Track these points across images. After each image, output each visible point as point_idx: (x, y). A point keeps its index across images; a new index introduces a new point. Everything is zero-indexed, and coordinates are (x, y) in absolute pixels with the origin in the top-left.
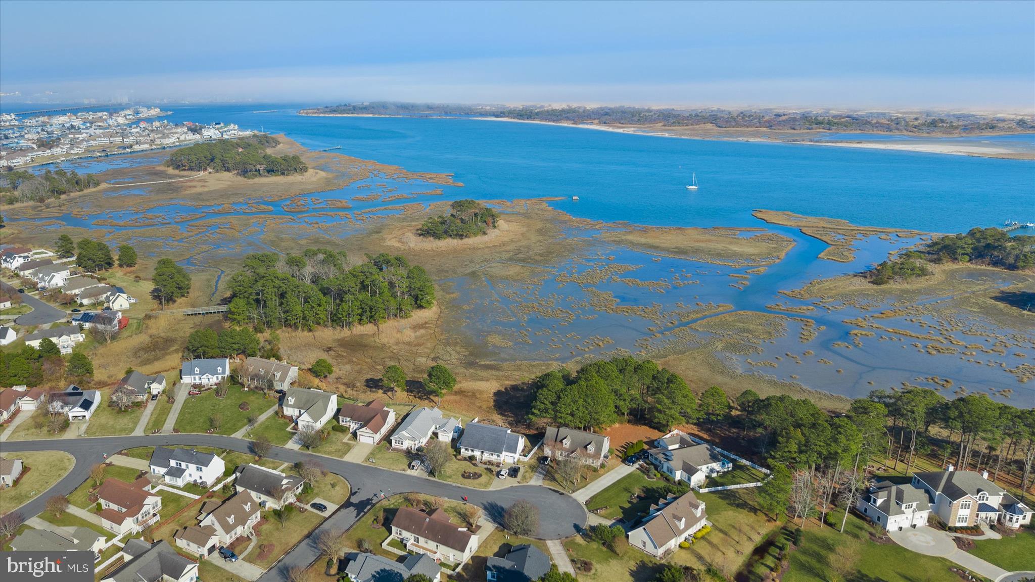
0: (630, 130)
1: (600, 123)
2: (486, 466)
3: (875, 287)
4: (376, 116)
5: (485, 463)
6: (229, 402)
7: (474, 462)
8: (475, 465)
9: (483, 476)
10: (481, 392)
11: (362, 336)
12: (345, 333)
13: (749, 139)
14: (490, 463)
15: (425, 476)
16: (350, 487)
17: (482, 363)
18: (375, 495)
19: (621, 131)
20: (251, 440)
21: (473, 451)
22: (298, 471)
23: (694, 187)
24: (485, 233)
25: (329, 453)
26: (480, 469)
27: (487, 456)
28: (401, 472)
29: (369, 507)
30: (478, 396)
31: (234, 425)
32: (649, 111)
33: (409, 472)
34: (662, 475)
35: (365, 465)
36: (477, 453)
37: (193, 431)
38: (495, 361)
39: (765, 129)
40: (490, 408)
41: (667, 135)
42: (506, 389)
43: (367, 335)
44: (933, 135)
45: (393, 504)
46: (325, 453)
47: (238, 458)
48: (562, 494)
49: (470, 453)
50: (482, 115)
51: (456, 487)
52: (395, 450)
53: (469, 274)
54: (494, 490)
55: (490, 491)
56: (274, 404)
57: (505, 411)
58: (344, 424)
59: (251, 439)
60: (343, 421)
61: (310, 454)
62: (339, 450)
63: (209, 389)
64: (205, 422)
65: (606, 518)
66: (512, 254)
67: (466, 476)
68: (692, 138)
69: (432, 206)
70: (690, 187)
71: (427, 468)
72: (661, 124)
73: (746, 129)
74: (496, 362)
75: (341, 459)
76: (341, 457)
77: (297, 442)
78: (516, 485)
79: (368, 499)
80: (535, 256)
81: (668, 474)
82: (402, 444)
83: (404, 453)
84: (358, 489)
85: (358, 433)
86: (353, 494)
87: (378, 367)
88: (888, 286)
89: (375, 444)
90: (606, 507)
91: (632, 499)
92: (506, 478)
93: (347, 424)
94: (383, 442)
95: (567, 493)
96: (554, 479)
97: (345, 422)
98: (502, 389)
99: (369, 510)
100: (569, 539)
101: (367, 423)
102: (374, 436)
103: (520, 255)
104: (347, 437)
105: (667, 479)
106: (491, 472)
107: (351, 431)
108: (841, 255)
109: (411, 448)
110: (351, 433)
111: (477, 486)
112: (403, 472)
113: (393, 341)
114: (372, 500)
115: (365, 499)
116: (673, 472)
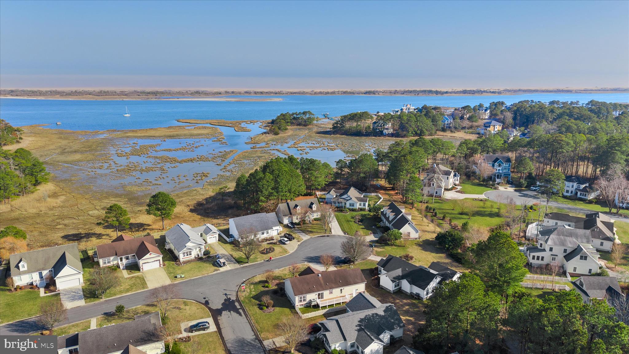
2: (266, 243)
3: (276, 136)
9: (275, 248)
10: (180, 213)
14: (266, 240)
15: (236, 266)
16: (195, 302)
18: (226, 294)
20: (4, 324)
23: (127, 115)
25: (127, 290)
26: (265, 245)
27: (260, 236)
28: (216, 272)
29: (237, 304)
30: (181, 216)
33: (222, 269)
34: (349, 209)
35: (178, 282)
42: (194, 207)
45: (251, 291)
46: (121, 292)
48: (328, 236)
52: (184, 263)
55: (292, 253)
58: (108, 265)
60: (105, 263)
61: (108, 300)
62: (134, 285)
65: (367, 235)
66: (59, 150)
67: (264, 252)
70: (126, 115)
71: (231, 261)
75: (146, 290)
76: (143, 288)
77: (73, 299)
78: (299, 243)
79: (225, 300)
80: (81, 148)
81: (351, 207)
82: (190, 254)
83: (198, 260)
84: (205, 298)
85: (141, 262)
86: (207, 303)
87: (58, 227)
88: (280, 135)
89: (162, 266)
90: (357, 231)
91: (358, 223)
92: (289, 242)
93: (112, 263)
94: (166, 263)
95: (329, 235)
96: (311, 232)
97: (109, 262)
98: (191, 208)
99: (240, 305)
100: (374, 252)
101: (142, 251)
102: (160, 258)
103: (67, 150)
104: (125, 274)
105: (353, 210)
106: (274, 243)
107: (121, 267)
108: (244, 129)
109: (198, 256)
110: (123, 269)
111: (281, 254)
112: (218, 271)
113: (43, 209)
114: (230, 299)
115: (223, 301)
116: (355, 205)
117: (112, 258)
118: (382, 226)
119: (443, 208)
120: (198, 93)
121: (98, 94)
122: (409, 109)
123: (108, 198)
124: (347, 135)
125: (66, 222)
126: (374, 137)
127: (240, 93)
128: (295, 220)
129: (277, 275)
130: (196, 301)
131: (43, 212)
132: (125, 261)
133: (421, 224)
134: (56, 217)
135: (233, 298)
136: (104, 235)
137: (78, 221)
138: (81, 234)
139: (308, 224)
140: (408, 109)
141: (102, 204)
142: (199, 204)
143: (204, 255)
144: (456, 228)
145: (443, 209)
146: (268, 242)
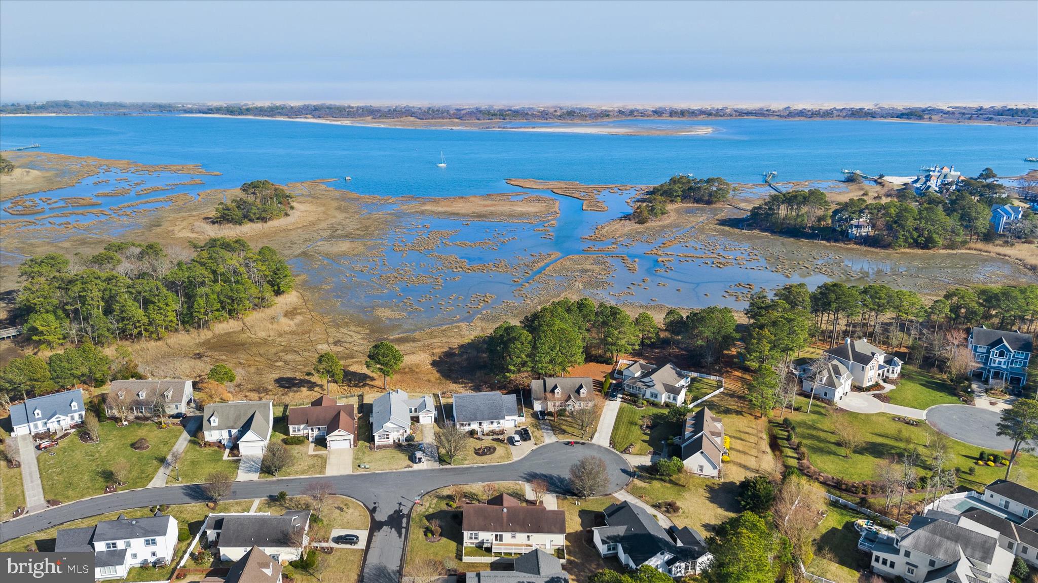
0: (347, 122)
1: (314, 117)
2: (491, 437)
3: (641, 226)
4: (61, 115)
5: (488, 435)
6: (111, 445)
7: (475, 436)
8: (478, 439)
9: (498, 448)
10: (417, 366)
11: (229, 334)
12: (205, 334)
13: (454, 128)
14: (493, 433)
15: (436, 466)
16: (362, 505)
17: (392, 338)
18: (400, 504)
19: (339, 123)
20: (182, 485)
21: (469, 425)
22: (281, 505)
23: (443, 165)
24: (287, 215)
25: (303, 473)
26: (487, 442)
27: (487, 427)
28: (407, 469)
29: (404, 520)
30: (417, 370)
31: (142, 472)
32: (349, 107)
33: (416, 467)
34: (648, 402)
35: (358, 473)
36: (475, 426)
37: (83, 496)
38: (403, 333)
39: (457, 120)
40: (439, 379)
41: (383, 126)
42: (440, 357)
43: (234, 332)
44: (575, 121)
45: (430, 507)
46: (297, 473)
47: (181, 512)
48: (583, 444)
49: (467, 428)
50: (186, 111)
51: (478, 468)
52: (380, 447)
53: (299, 255)
54: (519, 458)
55: (516, 462)
56: (181, 433)
57: (457, 378)
58: (297, 434)
59: (181, 482)
60: (294, 431)
61: (278, 480)
62: (314, 466)
63: (65, 435)
64: (92, 480)
65: (641, 454)
66: (329, 232)
67: (479, 452)
68: (405, 127)
69: (202, 196)
70: (440, 165)
71: (432, 457)
72: (370, 118)
73: (442, 120)
74: (405, 335)
75: (322, 476)
76: (320, 473)
77: (250, 470)
78: (535, 447)
79: (396, 512)
80: (355, 231)
81: (652, 399)
82: (388, 438)
83: (396, 447)
84: (375, 503)
85: (328, 438)
86: (373, 511)
87: (278, 364)
88: (650, 224)
89: (352, 446)
90: (632, 445)
91: (644, 431)
92: (521, 443)
93: (302, 432)
94: (360, 443)
95: (587, 442)
96: (564, 432)
97: (299, 431)
98: (435, 358)
99: (408, 523)
100: (631, 486)
101: (333, 425)
102: (352, 437)
103: (339, 232)
104: (311, 449)
105: (654, 404)
106: (502, 441)
107: (311, 439)
108: (598, 206)
109: (399, 441)
110: (312, 442)
111: (500, 460)
112: (410, 469)
113: (272, 334)
114: (401, 511)
115: (392, 512)
116: (659, 396)
117: (302, 426)
118: (675, 443)
119: (819, 426)
120: (571, 115)
121: (421, 117)
122: (945, 176)
123: (348, 326)
124: (773, 232)
125: (289, 357)
126: (824, 242)
127: (643, 114)
128: (551, 408)
129: (474, 491)
130: (364, 505)
131: (271, 338)
132: (316, 432)
133: (747, 451)
134: (282, 347)
135: (405, 512)
136: (317, 386)
137: (301, 359)
138: (295, 379)
139: (568, 417)
140: (942, 176)
141: (337, 335)
142: (449, 354)
143: (406, 440)
144: (805, 471)
145: (816, 429)
146: (495, 437)
